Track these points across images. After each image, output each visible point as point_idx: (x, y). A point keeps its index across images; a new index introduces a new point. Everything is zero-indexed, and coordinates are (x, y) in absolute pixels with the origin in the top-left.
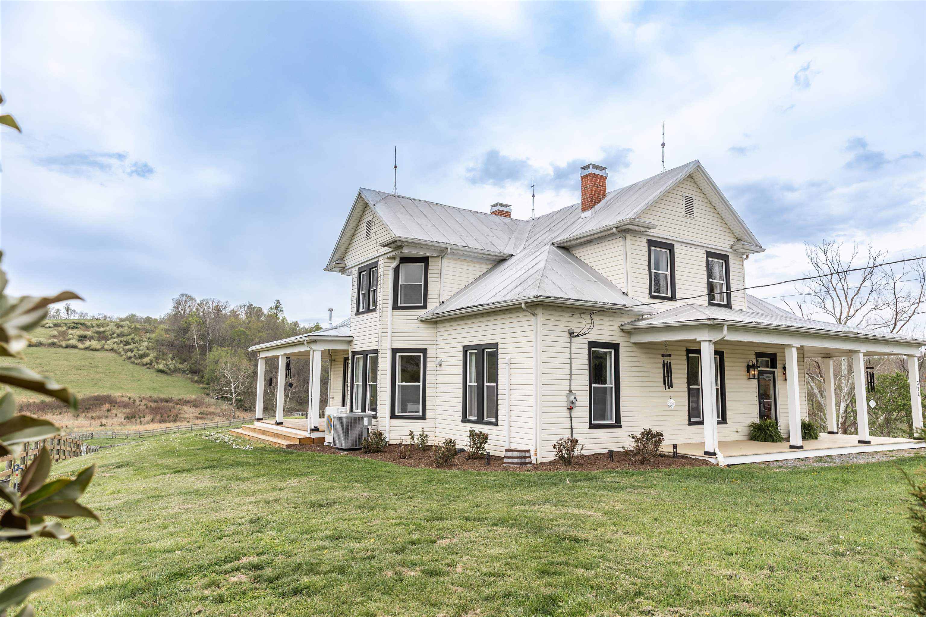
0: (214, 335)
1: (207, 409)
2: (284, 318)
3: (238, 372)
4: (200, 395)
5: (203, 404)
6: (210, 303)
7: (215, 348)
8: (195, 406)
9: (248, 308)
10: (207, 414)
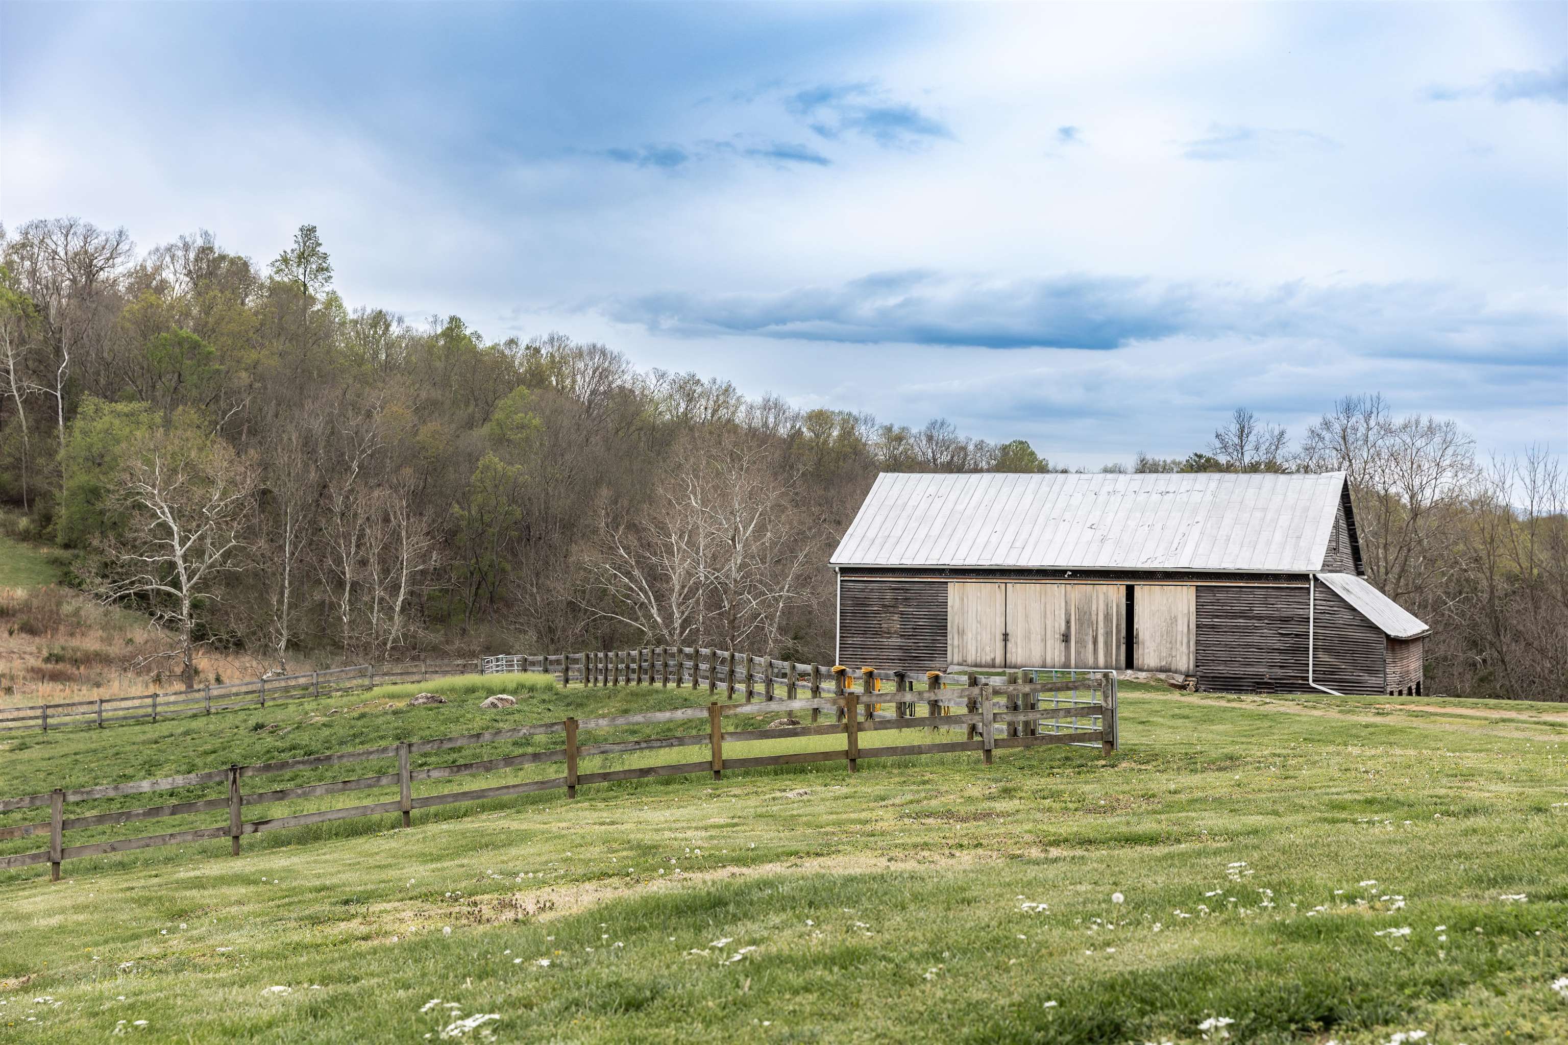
0: (78, 361)
1: (75, 642)
2: (333, 301)
3: (198, 492)
4: (42, 588)
5: (58, 622)
6: (58, 238)
7: (89, 403)
8: (30, 630)
9: (197, 259)
10: (76, 662)
